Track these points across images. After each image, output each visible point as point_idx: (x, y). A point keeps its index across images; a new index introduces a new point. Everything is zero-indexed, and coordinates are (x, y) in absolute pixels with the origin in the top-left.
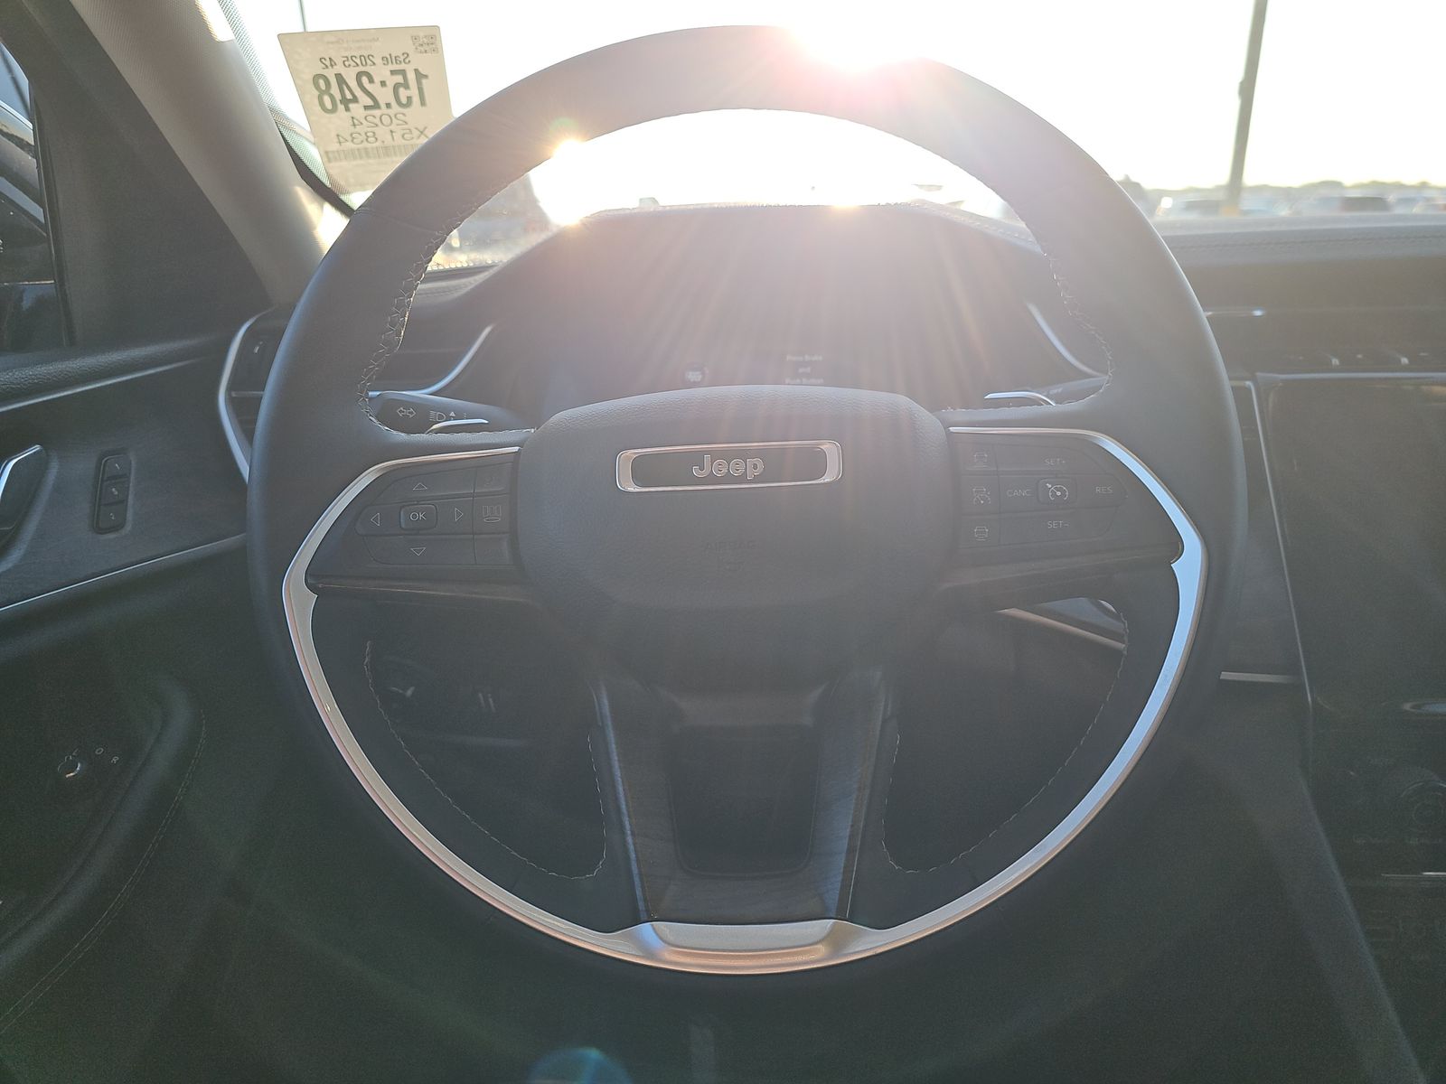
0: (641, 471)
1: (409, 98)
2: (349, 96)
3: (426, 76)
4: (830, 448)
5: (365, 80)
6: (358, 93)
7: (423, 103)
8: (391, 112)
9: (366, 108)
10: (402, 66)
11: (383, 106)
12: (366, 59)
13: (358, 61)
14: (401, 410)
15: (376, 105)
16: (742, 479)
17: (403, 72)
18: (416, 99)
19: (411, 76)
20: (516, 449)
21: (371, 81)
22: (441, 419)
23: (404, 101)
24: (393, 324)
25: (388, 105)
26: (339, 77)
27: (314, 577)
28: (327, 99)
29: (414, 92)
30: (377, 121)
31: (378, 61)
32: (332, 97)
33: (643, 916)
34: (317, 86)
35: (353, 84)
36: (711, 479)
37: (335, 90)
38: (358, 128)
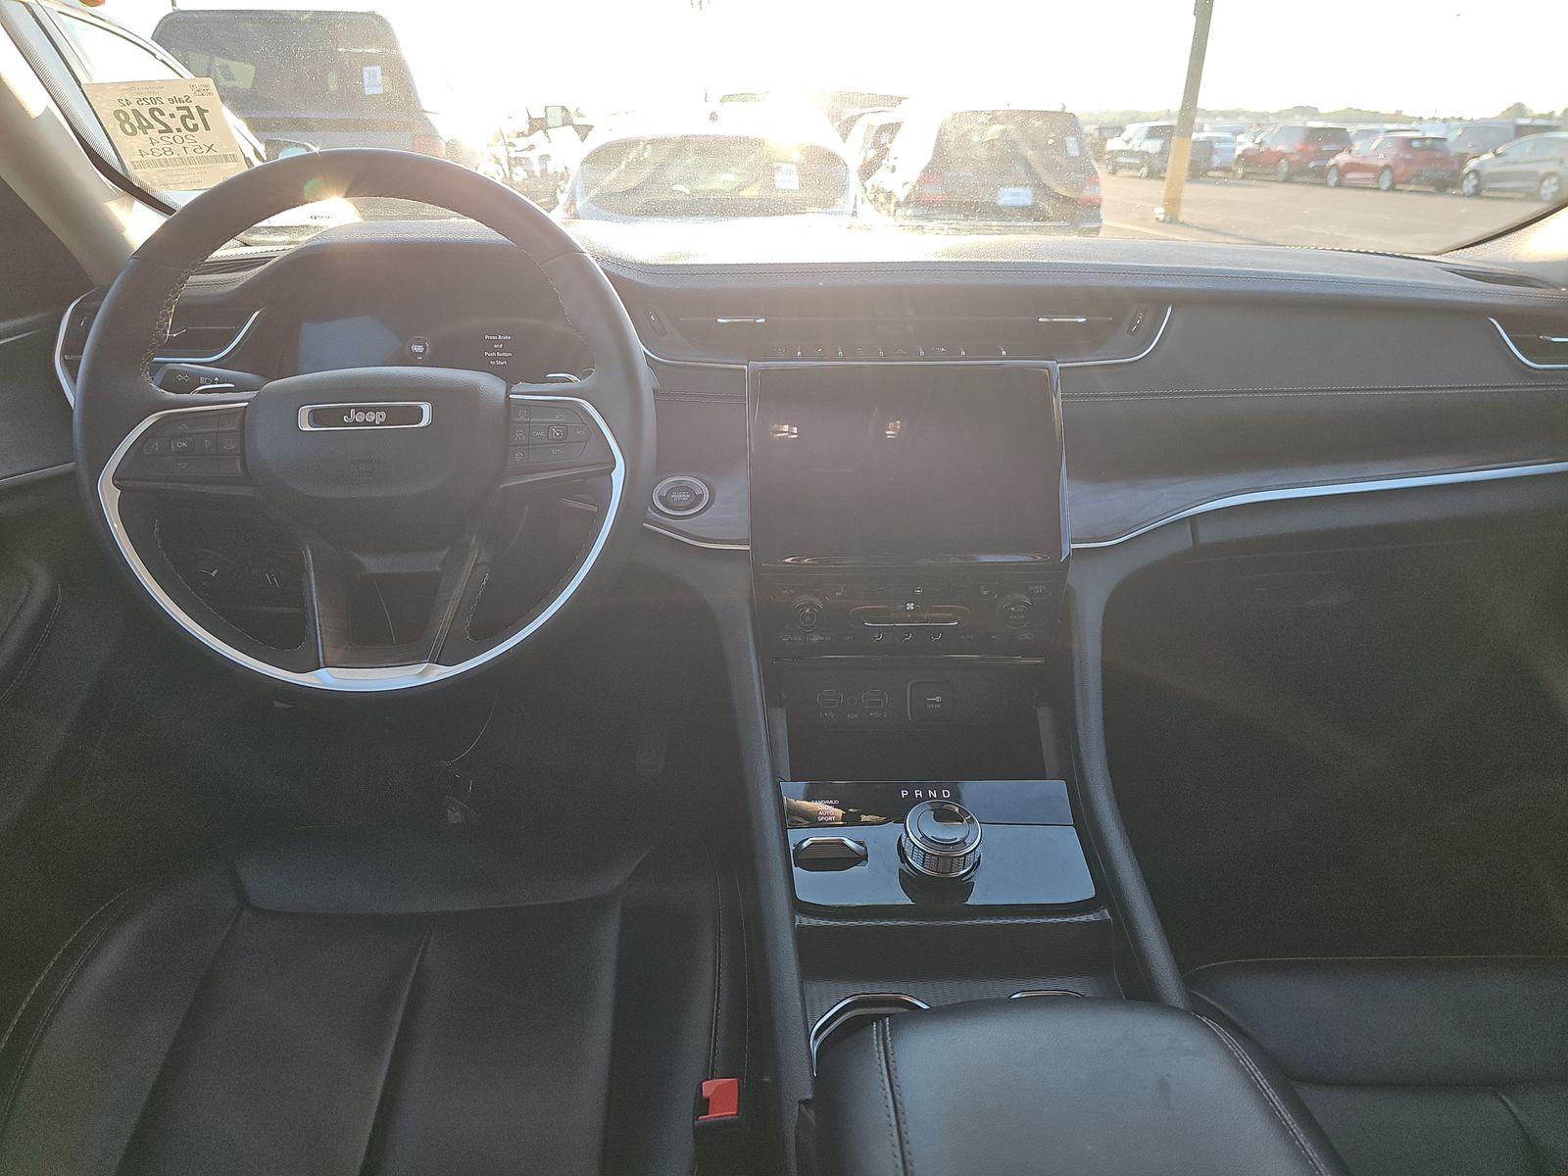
0: (316, 418)
1: (196, 125)
2: (145, 124)
3: (207, 111)
4: (426, 408)
5: (156, 113)
6: (153, 122)
7: (207, 128)
8: (182, 134)
9: (160, 132)
10: (186, 104)
11: (175, 131)
12: (154, 100)
13: (149, 101)
14: (180, 377)
15: (168, 130)
16: (373, 424)
17: (188, 109)
18: (201, 125)
19: (194, 111)
20: (247, 404)
21: (162, 114)
22: (208, 383)
23: (192, 127)
24: (160, 326)
25: (179, 130)
26: (135, 111)
27: (118, 479)
28: (127, 126)
29: (198, 121)
30: (171, 140)
31: (166, 101)
32: (131, 125)
33: (322, 665)
34: (119, 118)
35: (148, 116)
36: (355, 423)
37: (133, 120)
38: (156, 146)
